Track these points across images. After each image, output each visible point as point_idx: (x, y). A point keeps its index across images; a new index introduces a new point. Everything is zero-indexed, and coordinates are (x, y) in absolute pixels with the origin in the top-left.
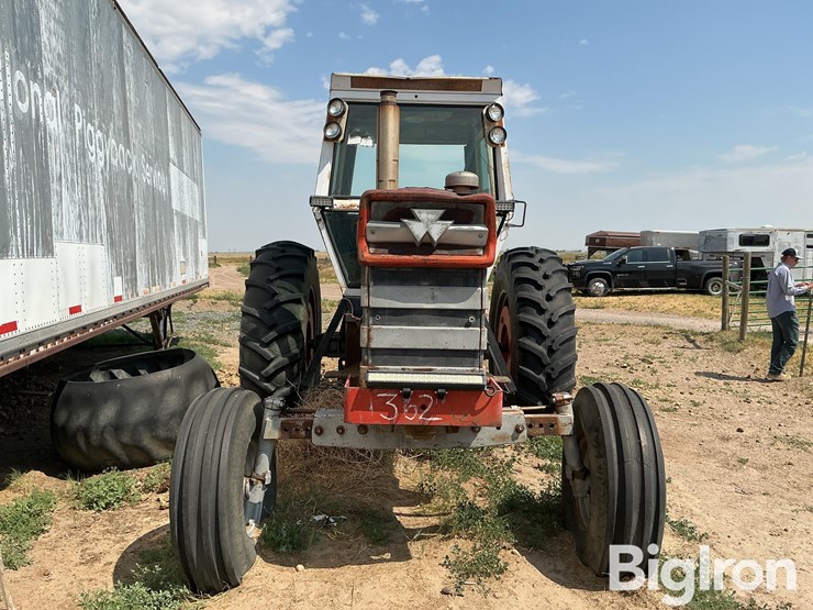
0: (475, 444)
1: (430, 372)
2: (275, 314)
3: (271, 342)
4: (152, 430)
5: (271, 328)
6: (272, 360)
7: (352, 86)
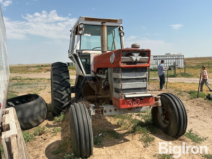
0: (141, 110)
1: (135, 94)
2: (64, 82)
3: (63, 90)
4: (32, 118)
5: (63, 86)
6: (64, 95)
7: (85, 20)
